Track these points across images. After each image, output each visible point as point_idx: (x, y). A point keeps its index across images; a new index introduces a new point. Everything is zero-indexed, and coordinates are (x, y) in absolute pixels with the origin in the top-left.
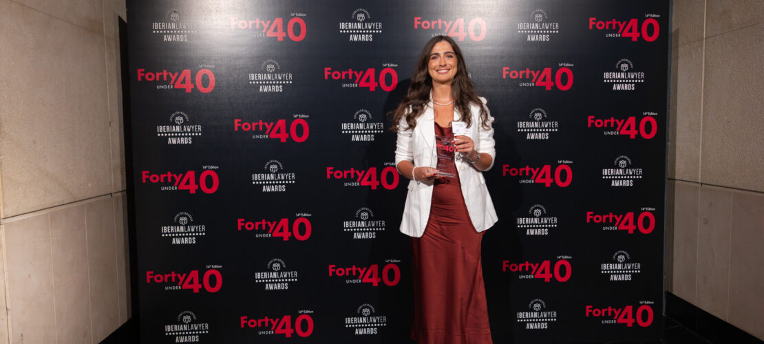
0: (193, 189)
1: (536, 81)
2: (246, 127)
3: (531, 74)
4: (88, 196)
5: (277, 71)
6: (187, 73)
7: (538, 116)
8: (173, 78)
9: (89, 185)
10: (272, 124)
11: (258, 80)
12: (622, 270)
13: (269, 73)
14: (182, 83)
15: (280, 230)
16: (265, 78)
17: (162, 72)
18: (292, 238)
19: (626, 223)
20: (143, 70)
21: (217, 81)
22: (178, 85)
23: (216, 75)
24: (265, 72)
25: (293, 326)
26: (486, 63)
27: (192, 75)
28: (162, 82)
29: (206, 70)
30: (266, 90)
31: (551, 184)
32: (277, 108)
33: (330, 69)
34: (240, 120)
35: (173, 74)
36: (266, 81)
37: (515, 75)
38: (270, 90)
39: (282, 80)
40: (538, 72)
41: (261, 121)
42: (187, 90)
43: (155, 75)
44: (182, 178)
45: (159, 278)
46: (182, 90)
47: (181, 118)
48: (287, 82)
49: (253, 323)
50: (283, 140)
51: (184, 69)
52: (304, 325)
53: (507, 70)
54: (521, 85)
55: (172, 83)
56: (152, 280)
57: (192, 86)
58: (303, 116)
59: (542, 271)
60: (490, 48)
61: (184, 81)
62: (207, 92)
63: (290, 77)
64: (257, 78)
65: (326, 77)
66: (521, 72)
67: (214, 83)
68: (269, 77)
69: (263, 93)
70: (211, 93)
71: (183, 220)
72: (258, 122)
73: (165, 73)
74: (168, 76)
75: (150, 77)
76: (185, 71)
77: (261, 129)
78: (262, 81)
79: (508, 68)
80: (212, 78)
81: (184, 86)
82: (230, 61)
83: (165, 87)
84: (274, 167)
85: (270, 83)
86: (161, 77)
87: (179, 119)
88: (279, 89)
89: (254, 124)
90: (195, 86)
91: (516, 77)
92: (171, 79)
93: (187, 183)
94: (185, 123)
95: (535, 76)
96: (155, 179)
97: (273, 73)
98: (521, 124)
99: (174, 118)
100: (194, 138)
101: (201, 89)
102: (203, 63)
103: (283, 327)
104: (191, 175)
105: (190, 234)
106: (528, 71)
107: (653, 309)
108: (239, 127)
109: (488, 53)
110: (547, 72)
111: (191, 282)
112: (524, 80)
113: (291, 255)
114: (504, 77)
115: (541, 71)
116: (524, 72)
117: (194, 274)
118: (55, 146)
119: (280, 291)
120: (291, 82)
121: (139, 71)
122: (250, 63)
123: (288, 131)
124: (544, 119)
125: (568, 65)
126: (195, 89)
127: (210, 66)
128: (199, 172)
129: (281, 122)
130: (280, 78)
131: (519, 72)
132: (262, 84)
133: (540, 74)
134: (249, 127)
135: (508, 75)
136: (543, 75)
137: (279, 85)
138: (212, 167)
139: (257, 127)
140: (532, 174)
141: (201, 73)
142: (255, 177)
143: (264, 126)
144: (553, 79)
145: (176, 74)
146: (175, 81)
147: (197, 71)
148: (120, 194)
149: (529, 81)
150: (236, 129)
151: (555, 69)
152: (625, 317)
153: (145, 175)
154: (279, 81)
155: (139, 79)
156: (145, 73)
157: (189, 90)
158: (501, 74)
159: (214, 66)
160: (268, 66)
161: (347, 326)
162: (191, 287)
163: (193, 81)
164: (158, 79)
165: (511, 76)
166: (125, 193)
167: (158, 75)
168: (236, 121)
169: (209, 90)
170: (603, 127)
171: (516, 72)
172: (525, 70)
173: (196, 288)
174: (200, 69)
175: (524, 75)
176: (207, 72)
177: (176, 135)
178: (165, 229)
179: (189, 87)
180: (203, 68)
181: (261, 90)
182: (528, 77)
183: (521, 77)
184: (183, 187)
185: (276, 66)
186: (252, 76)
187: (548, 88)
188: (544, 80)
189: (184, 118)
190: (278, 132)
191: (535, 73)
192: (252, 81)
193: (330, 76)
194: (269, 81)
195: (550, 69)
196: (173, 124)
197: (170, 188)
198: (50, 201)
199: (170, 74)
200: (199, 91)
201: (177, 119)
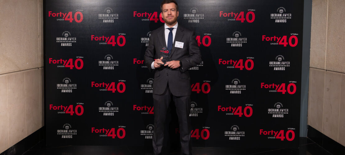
0: (71, 67)
1: (236, 18)
2: (97, 39)
3: (234, 15)
4: (26, 69)
5: (111, 13)
6: (70, 13)
7: (237, 35)
8: (64, 16)
9: (27, 63)
10: (108, 37)
11: (102, 17)
12: (279, 112)
13: (108, 14)
14: (68, 18)
15: (111, 88)
16: (106, 16)
17: (60, 13)
18: (116, 91)
19: (281, 89)
20: (51, 12)
21: (84, 17)
22: (66, 19)
23: (83, 14)
24: (106, 13)
25: (116, 133)
26: (211, 9)
27: (72, 15)
28: (59, 17)
29: (79, 12)
30: (106, 22)
31: (243, 69)
32: (111, 30)
33: (136, 12)
34: (94, 36)
35: (64, 14)
36: (106, 17)
37: (226, 15)
38: (108, 21)
39: (114, 17)
40: (237, 14)
41: (103, 36)
42: (70, 21)
43: (56, 15)
44: (67, 62)
45: (55, 108)
46: (68, 21)
47: (67, 34)
48: (116, 18)
49: (98, 131)
50: (114, 45)
51: (69, 11)
52: (121, 133)
53: (222, 13)
54: (228, 20)
55: (64, 18)
56: (52, 108)
57: (72, 19)
58: (123, 34)
59: (238, 112)
60: (214, 2)
61: (69, 17)
62: (80, 22)
63: (118, 15)
64: (102, 16)
65: (134, 16)
66: (229, 14)
67: (83, 18)
68: (108, 15)
69: (105, 23)
70: (81, 22)
71: (67, 81)
72: (102, 36)
73: (61, 13)
74: (62, 15)
75: (54, 15)
76: (70, 12)
77: (103, 40)
78: (105, 17)
79: (222, 12)
80: (82, 16)
81: (69, 19)
82: (90, 8)
83: (60, 20)
84: (109, 58)
85: (108, 18)
86: (59, 15)
87: (66, 35)
88: (112, 21)
89: (100, 38)
90: (74, 19)
91: (226, 16)
92: (63, 16)
93: (69, 64)
94: (69, 37)
95: (236, 15)
96: (55, 62)
97: (110, 14)
98: (228, 39)
99: (64, 34)
100: (73, 43)
101: (77, 21)
102: (78, 9)
103: (111, 133)
104: (71, 60)
105: (70, 88)
106: (232, 13)
107: (295, 132)
108: (93, 39)
109: (213, 5)
110: (242, 13)
111: (69, 110)
112: (230, 17)
113: (116, 99)
114: (220, 16)
115: (239, 13)
116: (230, 13)
117: (71, 107)
118: (11, 46)
119: (110, 116)
120: (118, 18)
121: (49, 12)
122: (99, 9)
123: (116, 41)
124: (240, 37)
125: (252, 10)
126: (74, 21)
127: (80, 10)
128: (75, 59)
129: (113, 37)
130: (113, 16)
131: (228, 14)
132: (105, 19)
133: (238, 15)
134: (98, 39)
135: (222, 15)
136: (239, 16)
137: (112, 19)
138: (81, 57)
139: (102, 39)
140: (234, 64)
141: (77, 13)
142: (100, 62)
143: (105, 39)
144: (245, 17)
145: (66, 14)
146: (65, 17)
147: (75, 13)
148: (41, 68)
149: (233, 18)
150: (92, 40)
151: (246, 12)
152: (280, 135)
153: (50, 60)
154: (112, 17)
155: (49, 16)
156: (52, 13)
157: (71, 21)
158: (219, 14)
159: (83, 10)
160: (108, 11)
161: (141, 134)
162: (69, 112)
163: (73, 17)
164: (57, 16)
165: (224, 16)
166: (43, 68)
167: (58, 14)
168: (92, 36)
169: (80, 21)
170: (270, 40)
171: (226, 14)
172: (231, 13)
173: (72, 113)
174: (76, 11)
175: (230, 15)
176: (80, 13)
177: (65, 42)
178: (58, 85)
179: (71, 20)
180: (78, 10)
181: (104, 22)
182: (232, 16)
183: (229, 16)
184: (67, 66)
185: (111, 11)
186: (100, 15)
187: (242, 22)
188: (240, 17)
189: (69, 34)
190: (111, 41)
191: (236, 14)
192: (100, 17)
193: (136, 15)
194: (108, 17)
195: (243, 12)
196: (64, 37)
197: (61, 66)
198: (8, 70)
199: (63, 14)
200: (76, 22)
201: (65, 34)
